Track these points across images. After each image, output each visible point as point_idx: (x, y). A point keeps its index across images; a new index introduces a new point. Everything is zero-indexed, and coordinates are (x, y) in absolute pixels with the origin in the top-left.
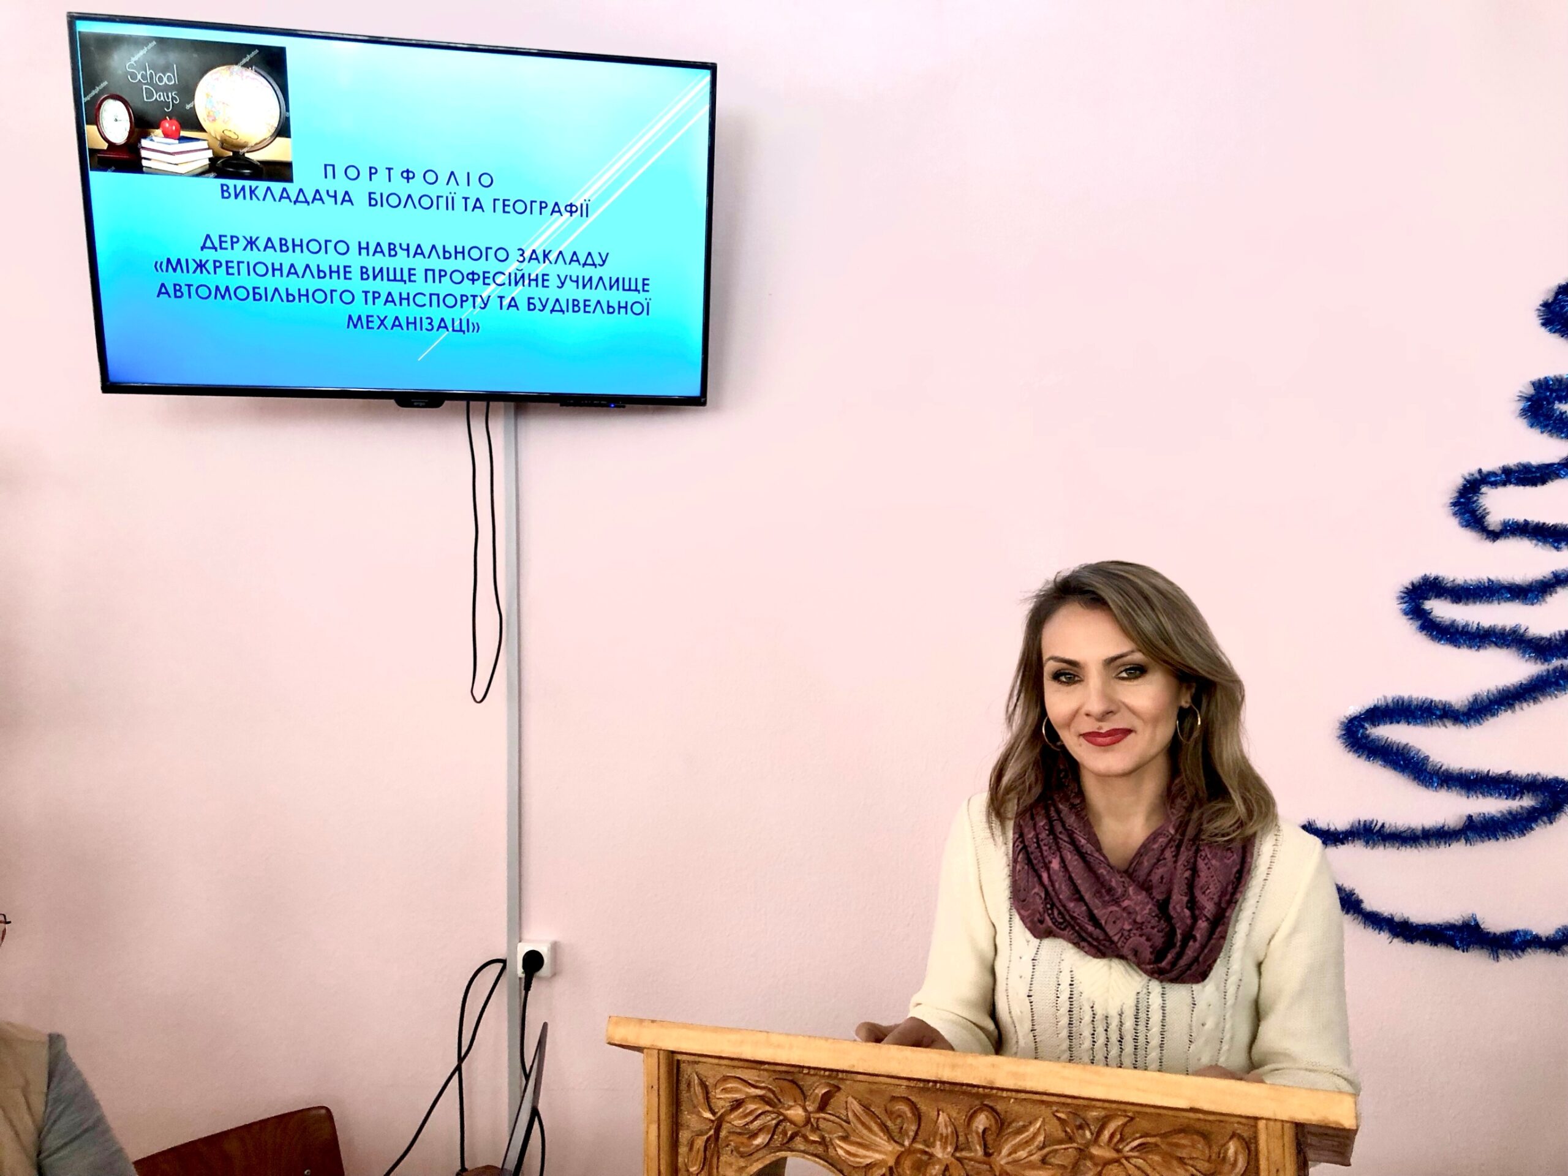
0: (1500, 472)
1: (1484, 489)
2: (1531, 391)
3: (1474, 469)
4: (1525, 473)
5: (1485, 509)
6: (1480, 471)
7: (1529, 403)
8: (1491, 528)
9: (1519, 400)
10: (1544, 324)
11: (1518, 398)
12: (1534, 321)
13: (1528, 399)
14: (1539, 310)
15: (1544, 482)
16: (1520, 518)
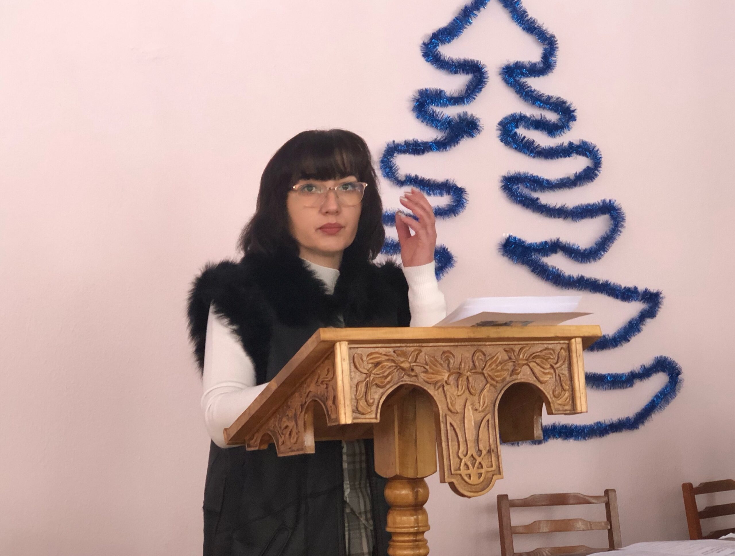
0: (403, 144)
1: (395, 155)
2: (417, 96)
3: (391, 140)
4: (416, 146)
5: (396, 167)
6: (394, 141)
7: (418, 103)
8: (400, 178)
9: (413, 101)
10: (423, 56)
11: (412, 99)
12: (418, 53)
13: (418, 101)
14: (422, 47)
15: (423, 153)
16: (413, 175)
